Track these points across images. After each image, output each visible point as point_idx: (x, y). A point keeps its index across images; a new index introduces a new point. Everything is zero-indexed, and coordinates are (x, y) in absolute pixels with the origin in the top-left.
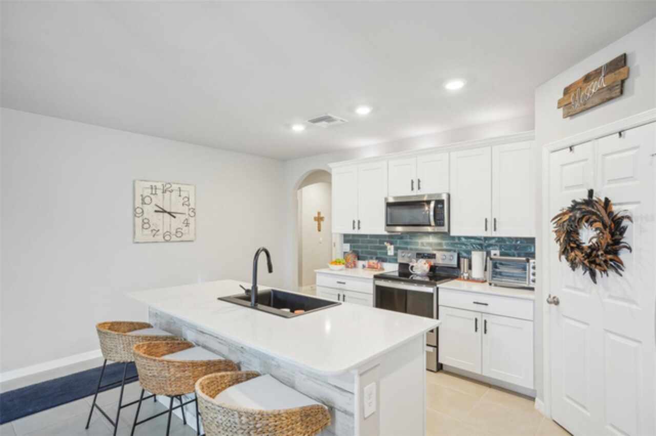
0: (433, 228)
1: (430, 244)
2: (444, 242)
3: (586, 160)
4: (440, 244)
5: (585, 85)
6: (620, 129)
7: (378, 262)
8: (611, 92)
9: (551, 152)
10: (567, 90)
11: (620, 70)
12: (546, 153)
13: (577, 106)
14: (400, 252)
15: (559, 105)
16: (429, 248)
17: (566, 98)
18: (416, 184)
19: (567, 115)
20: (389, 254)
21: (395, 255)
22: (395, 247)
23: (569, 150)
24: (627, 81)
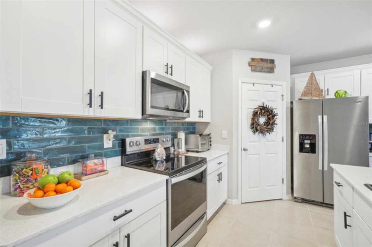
0: (184, 114)
1: (148, 130)
3: (259, 91)
4: (154, 129)
5: (261, 62)
6: (272, 84)
7: (103, 161)
8: (271, 70)
9: (242, 83)
10: (253, 60)
11: (273, 64)
12: (240, 82)
13: (258, 69)
14: (128, 140)
15: (250, 64)
16: (148, 133)
17: (253, 62)
18: (169, 69)
19: (253, 71)
20: (106, 146)
21: (114, 145)
22: (115, 136)
23: (253, 84)
24: (275, 69)
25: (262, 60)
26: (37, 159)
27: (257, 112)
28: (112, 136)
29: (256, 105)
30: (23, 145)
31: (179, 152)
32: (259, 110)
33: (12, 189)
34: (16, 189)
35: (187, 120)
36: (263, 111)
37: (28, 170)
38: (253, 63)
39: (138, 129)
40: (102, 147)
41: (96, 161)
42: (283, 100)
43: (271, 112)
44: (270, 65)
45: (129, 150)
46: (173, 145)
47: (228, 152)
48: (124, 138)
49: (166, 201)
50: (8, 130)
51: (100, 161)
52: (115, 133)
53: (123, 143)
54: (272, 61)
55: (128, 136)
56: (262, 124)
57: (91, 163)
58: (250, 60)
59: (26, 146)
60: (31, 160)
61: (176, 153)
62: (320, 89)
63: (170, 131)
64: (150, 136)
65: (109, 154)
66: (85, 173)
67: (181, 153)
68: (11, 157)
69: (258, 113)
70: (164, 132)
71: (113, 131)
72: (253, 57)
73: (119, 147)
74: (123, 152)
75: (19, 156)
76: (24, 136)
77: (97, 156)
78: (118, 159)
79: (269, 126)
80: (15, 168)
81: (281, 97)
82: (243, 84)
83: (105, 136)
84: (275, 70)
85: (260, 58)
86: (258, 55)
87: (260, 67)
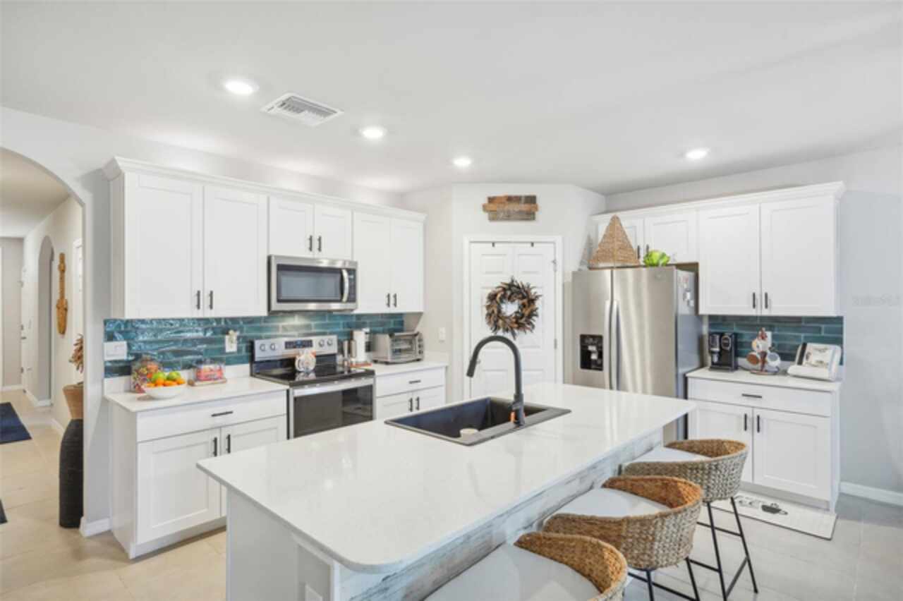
0: (344, 304)
1: (295, 328)
2: (313, 323)
3: (505, 255)
4: (308, 327)
5: (507, 203)
6: (532, 240)
7: (220, 368)
8: (530, 216)
9: (471, 242)
10: (491, 200)
11: (533, 205)
12: (466, 242)
13: (502, 215)
14: (257, 343)
15: (485, 208)
16: (296, 333)
17: (491, 205)
18: (314, 243)
19: (492, 219)
20: (228, 350)
21: (239, 350)
22: (238, 338)
23: (491, 245)
24: (537, 213)
25: (510, 199)
26: (152, 360)
27: (496, 295)
28: (235, 338)
29: (495, 282)
30: (140, 347)
31: (352, 363)
32: (499, 292)
33: (132, 386)
34: (135, 387)
35: (356, 312)
36: (509, 293)
37: (144, 369)
38: (493, 207)
39: (277, 328)
40: (222, 350)
41: (212, 366)
42: (555, 271)
43: (525, 294)
44: (524, 207)
45: (259, 355)
46: (341, 351)
47: (447, 364)
48: (251, 339)
49: (285, 417)
50: (127, 332)
51: (218, 367)
52: (238, 333)
53: (251, 348)
54: (531, 200)
55: (260, 338)
56: (511, 315)
57: (206, 368)
58: (486, 201)
59: (143, 347)
60: (147, 360)
61: (346, 363)
62: (631, 247)
63: (341, 329)
64: (299, 336)
65: (231, 360)
66: (198, 378)
67: (354, 364)
68: (131, 358)
69: (499, 296)
70: (328, 331)
71: (235, 330)
72: (492, 195)
73: (247, 351)
74: (251, 359)
75: (138, 357)
76: (141, 338)
77: (214, 361)
78: (246, 367)
79: (524, 320)
80: (134, 368)
81: (552, 264)
82: (473, 245)
83: (227, 337)
84: (538, 215)
85: (505, 197)
86: (502, 191)
87: (504, 212)
